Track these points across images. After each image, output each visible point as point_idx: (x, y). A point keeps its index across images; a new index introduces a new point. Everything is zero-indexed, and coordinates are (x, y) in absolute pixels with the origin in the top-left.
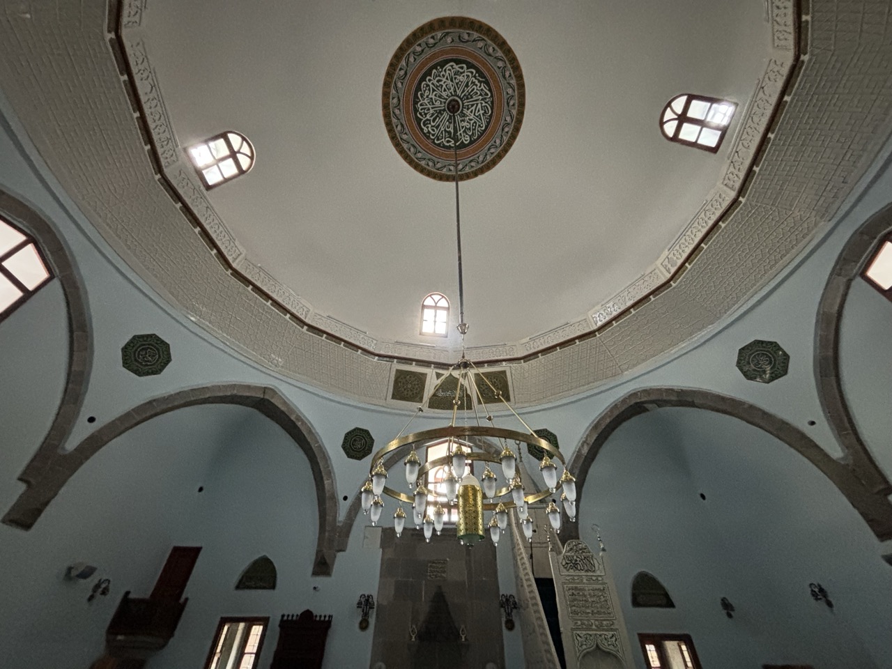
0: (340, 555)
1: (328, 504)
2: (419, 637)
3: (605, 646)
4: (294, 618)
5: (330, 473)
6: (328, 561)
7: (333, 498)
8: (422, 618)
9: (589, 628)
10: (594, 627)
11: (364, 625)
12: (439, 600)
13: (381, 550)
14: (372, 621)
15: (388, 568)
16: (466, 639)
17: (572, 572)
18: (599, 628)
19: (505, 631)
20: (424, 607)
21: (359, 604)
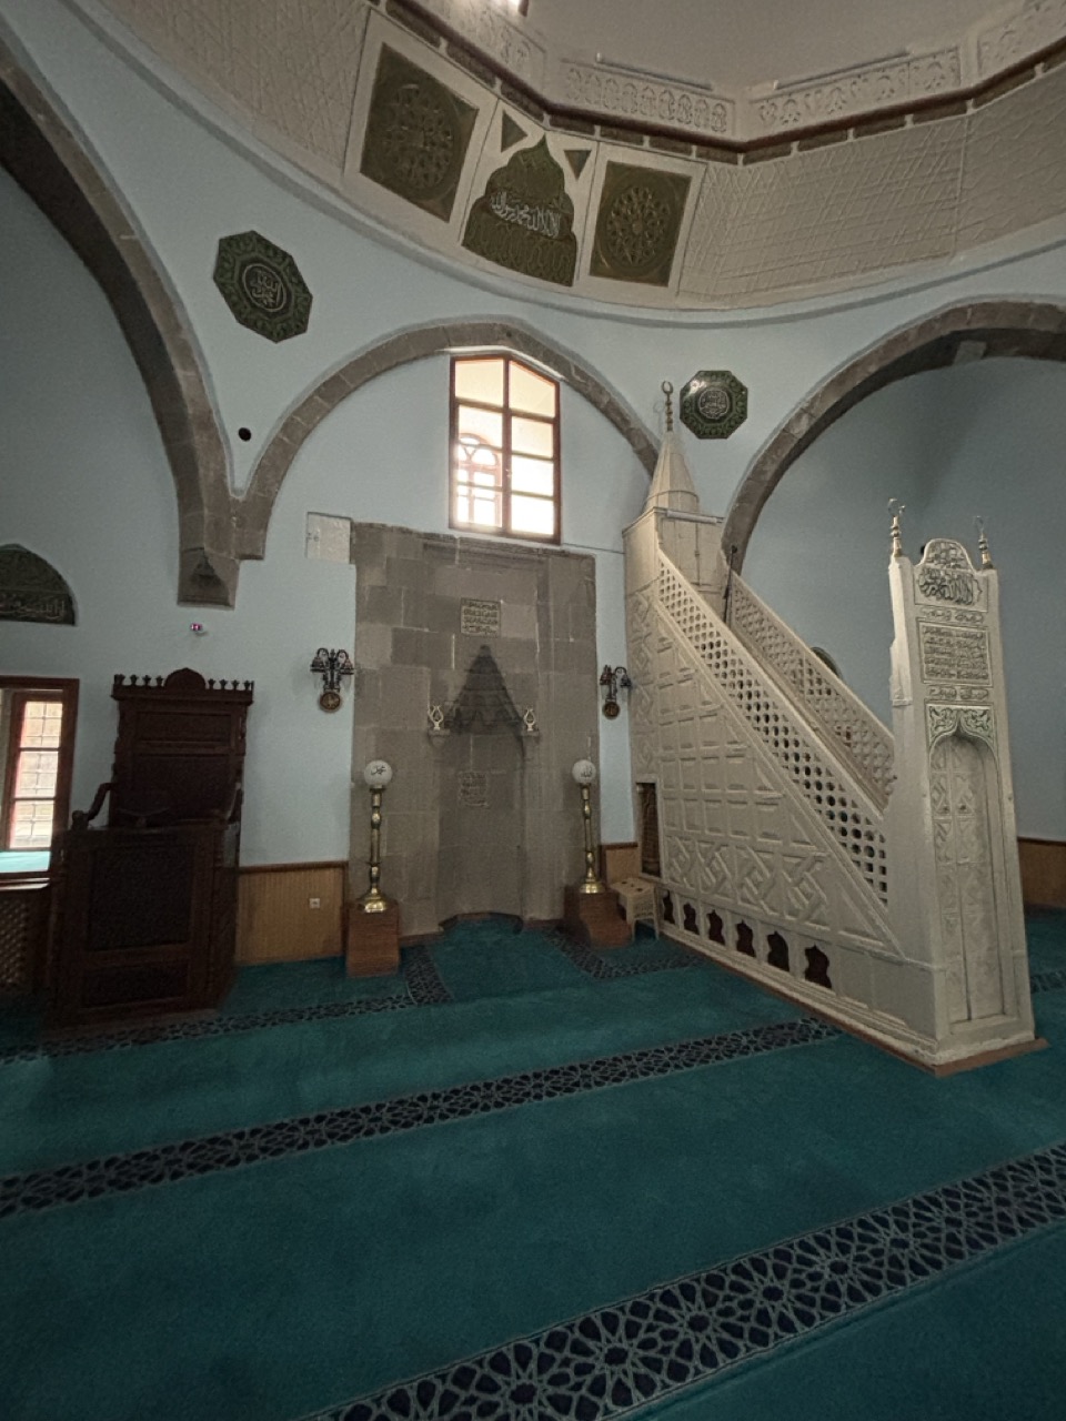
0: (246, 567)
1: (198, 440)
2: (446, 725)
3: (971, 729)
4: (153, 683)
5: (188, 352)
6: (219, 572)
7: (207, 422)
8: (453, 693)
9: (951, 697)
10: (958, 698)
11: (329, 702)
12: (483, 666)
13: (353, 567)
14: (348, 695)
15: (370, 607)
16: (533, 727)
17: (933, 600)
18: (967, 699)
19: (602, 717)
20: (455, 679)
21: (316, 666)
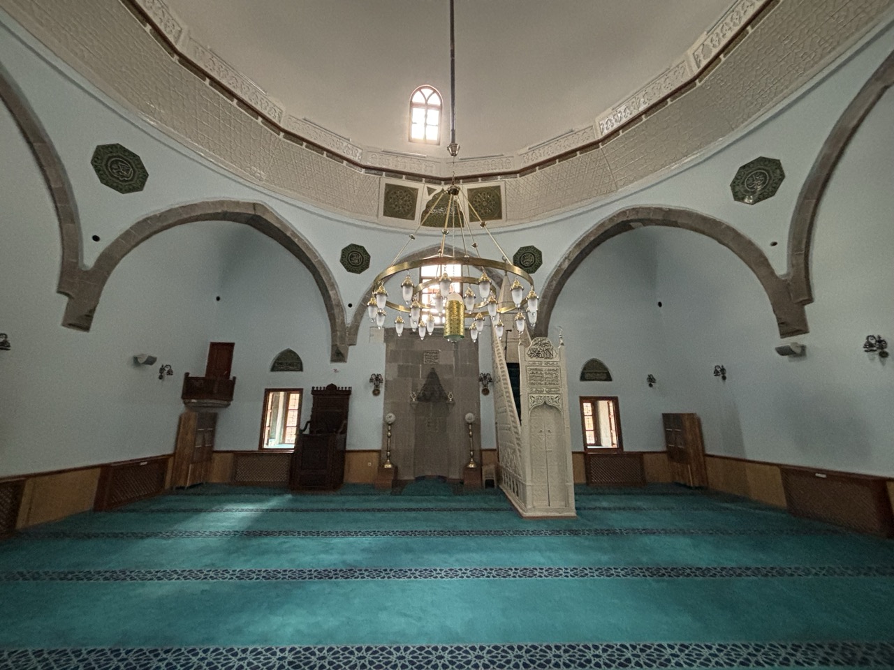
0: (351, 348)
1: (336, 311)
2: (418, 399)
3: (551, 403)
4: (322, 389)
5: (333, 285)
6: (342, 352)
7: (339, 305)
8: (420, 387)
9: (541, 392)
10: (545, 392)
11: (376, 392)
12: (433, 376)
13: (385, 344)
14: (382, 390)
15: (391, 357)
16: (452, 400)
17: (534, 359)
18: (548, 393)
19: (481, 395)
20: (421, 381)
21: (371, 380)
